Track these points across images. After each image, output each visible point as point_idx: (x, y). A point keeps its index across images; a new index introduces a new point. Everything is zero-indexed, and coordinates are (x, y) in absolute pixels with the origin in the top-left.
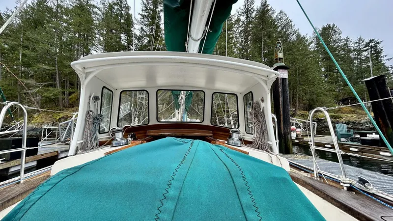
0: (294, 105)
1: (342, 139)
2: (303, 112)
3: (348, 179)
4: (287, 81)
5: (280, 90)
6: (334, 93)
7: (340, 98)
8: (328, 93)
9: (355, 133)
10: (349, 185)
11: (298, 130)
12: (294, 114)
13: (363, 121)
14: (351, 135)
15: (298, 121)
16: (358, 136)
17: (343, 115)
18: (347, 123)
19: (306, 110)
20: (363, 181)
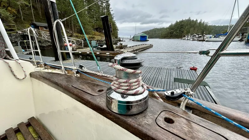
0: (71, 29)
1: (94, 49)
2: (77, 34)
3: (76, 67)
4: (56, 5)
5: (50, 11)
6: (92, 24)
7: (95, 28)
8: (89, 23)
9: (99, 45)
10: (76, 71)
11: (74, 45)
12: (71, 35)
13: (103, 40)
14: (97, 46)
15: (73, 39)
16: (100, 47)
17: (96, 37)
18: (97, 41)
19: (79, 33)
20: (81, 67)
